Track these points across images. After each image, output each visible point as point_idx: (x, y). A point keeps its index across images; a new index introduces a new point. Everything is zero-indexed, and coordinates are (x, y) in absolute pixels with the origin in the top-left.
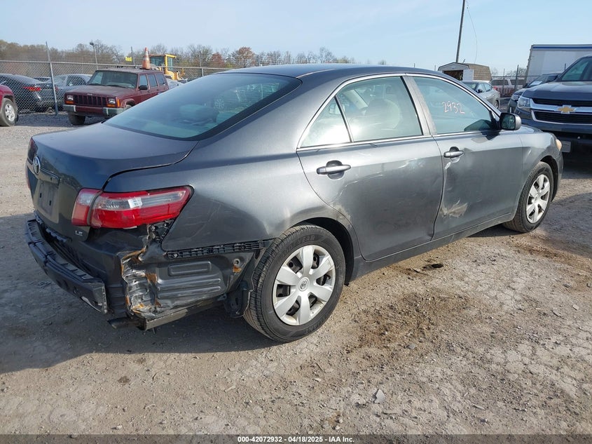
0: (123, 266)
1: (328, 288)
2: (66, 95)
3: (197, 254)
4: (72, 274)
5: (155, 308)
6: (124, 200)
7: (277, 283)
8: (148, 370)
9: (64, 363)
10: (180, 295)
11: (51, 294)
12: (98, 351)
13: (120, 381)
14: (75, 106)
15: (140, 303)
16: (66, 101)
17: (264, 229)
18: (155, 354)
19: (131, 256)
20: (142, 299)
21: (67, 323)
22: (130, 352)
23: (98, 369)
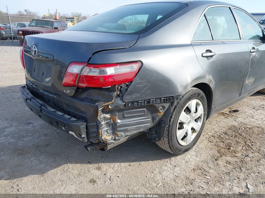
0: (99, 112)
1: (200, 124)
2: (19, 31)
3: (141, 104)
4: (62, 117)
5: (115, 137)
6: (104, 69)
7: (179, 121)
8: (105, 174)
9: (52, 171)
10: (129, 129)
11: (33, 129)
12: (71, 163)
13: (90, 181)
14: (23, 36)
15: (106, 134)
16: (18, 34)
17: (178, 89)
18: (106, 164)
19: (104, 106)
20: (107, 132)
21: (47, 145)
22: (90, 163)
23: (75, 174)
